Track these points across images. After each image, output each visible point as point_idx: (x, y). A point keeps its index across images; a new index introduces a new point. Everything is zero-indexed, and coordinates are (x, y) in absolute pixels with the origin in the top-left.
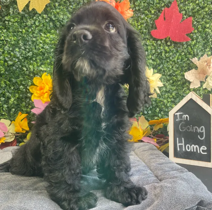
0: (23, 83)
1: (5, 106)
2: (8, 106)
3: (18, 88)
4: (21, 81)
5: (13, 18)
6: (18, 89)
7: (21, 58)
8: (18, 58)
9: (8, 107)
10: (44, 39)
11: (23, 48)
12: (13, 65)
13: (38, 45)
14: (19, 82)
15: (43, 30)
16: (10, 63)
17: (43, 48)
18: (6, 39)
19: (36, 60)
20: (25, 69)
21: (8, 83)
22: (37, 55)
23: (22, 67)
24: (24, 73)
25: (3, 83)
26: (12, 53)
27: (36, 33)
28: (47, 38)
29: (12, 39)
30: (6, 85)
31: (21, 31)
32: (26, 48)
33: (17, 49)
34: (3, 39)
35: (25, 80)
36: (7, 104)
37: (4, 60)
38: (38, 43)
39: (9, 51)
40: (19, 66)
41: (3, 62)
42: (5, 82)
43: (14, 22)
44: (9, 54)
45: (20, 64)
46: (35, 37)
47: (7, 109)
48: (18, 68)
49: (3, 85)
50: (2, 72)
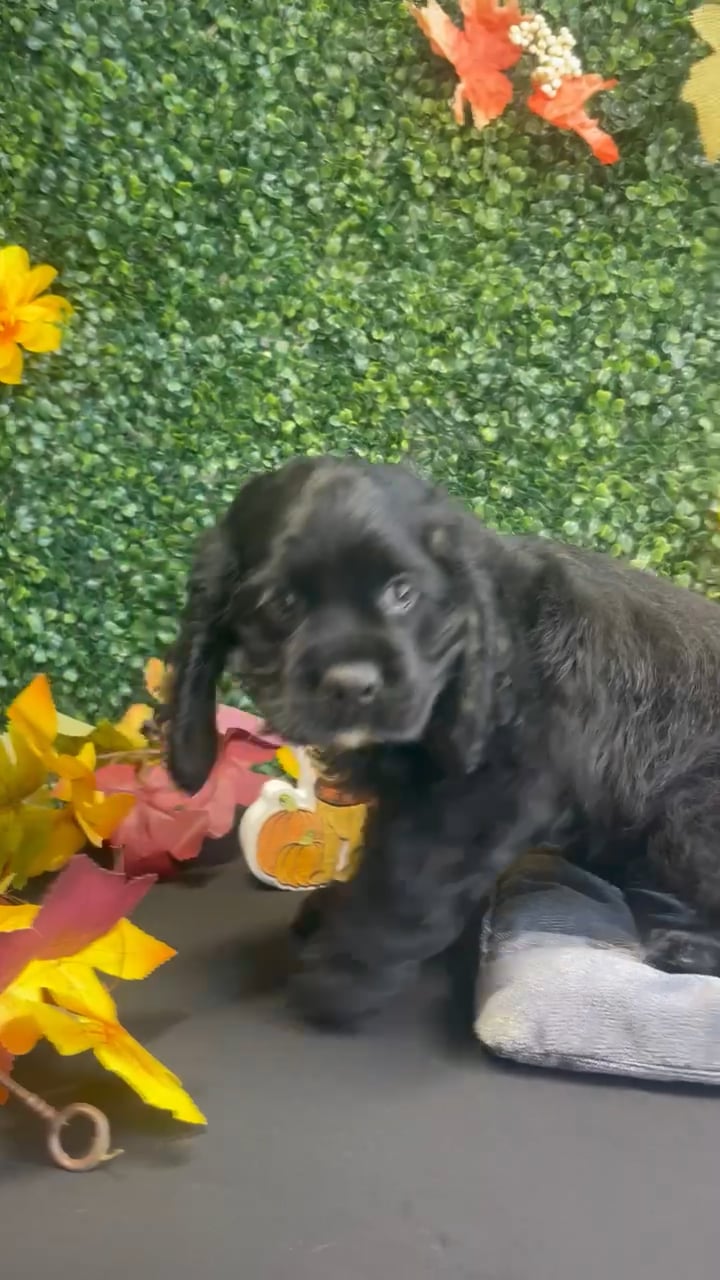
0: (695, 486)
3: (668, 509)
4: (688, 477)
5: (659, 188)
6: (669, 516)
7: (688, 372)
8: (674, 373)
11: (697, 325)
12: (652, 408)
14: (676, 483)
16: (641, 398)
18: (626, 292)
20: (705, 423)
21: (628, 487)
23: (695, 417)
24: (702, 441)
25: (607, 492)
26: (652, 355)
29: (652, 287)
30: (618, 496)
31: (688, 244)
33: (673, 336)
34: (615, 291)
35: (703, 474)
37: (612, 386)
39: (639, 347)
40: (676, 412)
41: (608, 394)
42: (616, 485)
43: (656, 210)
44: (639, 357)
45: (685, 403)
48: (676, 418)
49: (607, 500)
50: (602, 442)
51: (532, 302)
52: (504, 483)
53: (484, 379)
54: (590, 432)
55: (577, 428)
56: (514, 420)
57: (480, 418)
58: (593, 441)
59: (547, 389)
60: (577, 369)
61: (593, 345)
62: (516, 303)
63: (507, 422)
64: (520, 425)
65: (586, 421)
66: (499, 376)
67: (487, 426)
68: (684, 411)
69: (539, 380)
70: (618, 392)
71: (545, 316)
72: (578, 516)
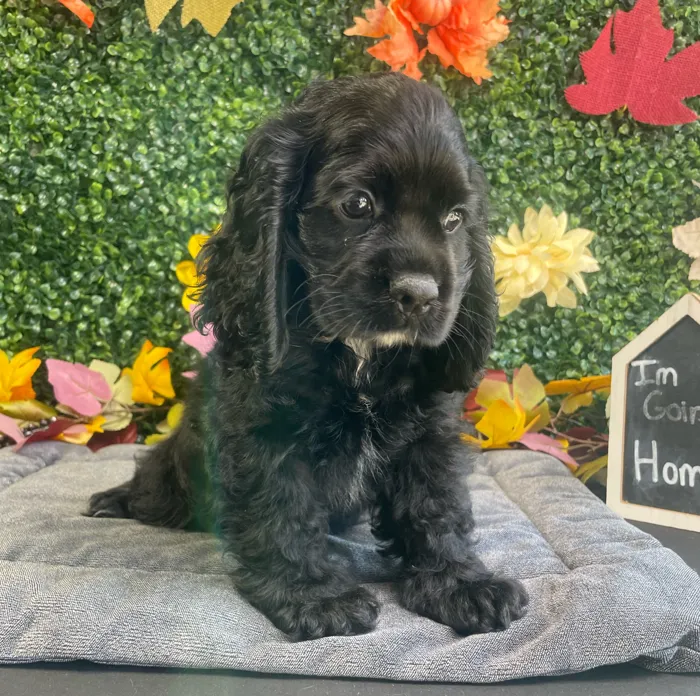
0: (159, 252)
1: (105, 322)
2: (112, 321)
3: (142, 267)
4: (153, 246)
5: (132, 49)
6: (144, 271)
7: (152, 174)
8: (144, 174)
9: (112, 326)
10: (222, 114)
11: (159, 143)
12: (129, 197)
13: (205, 134)
14: (146, 249)
15: (221, 86)
16: (122, 190)
17: (218, 143)
18: (110, 116)
19: (198, 180)
20: (164, 209)
21: (114, 250)
22: (202, 165)
23: (157, 204)
24: (162, 221)
25: (100, 252)
26: (127, 160)
27: (199, 95)
28: (233, 111)
29: (128, 116)
30: (108, 256)
31: (154, 88)
32: (167, 145)
33: (142, 148)
34: (102, 115)
35: (163, 244)
36: (110, 314)
37: (102, 180)
38: (204, 130)
39: (119, 154)
40: (146, 202)
41: (100, 186)
42: (105, 249)
43: (133, 63)
44: (119, 161)
45: (151, 195)
46: (196, 110)
47: (109, 331)
48: (145, 205)
49: (100, 258)
50: (97, 218)
51: (48, 119)
52: (31, 244)
53: (16, 170)
54: (89, 211)
55: (81, 207)
56: (37, 200)
57: (15, 197)
58: (91, 217)
59: (58, 179)
60: (78, 168)
61: (90, 152)
62: (36, 119)
63: (32, 202)
64: (39, 204)
65: (86, 203)
66: (26, 169)
67: (19, 204)
68: (151, 201)
69: (53, 173)
70: (107, 184)
71: (56, 129)
72: (81, 269)
